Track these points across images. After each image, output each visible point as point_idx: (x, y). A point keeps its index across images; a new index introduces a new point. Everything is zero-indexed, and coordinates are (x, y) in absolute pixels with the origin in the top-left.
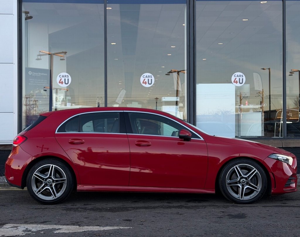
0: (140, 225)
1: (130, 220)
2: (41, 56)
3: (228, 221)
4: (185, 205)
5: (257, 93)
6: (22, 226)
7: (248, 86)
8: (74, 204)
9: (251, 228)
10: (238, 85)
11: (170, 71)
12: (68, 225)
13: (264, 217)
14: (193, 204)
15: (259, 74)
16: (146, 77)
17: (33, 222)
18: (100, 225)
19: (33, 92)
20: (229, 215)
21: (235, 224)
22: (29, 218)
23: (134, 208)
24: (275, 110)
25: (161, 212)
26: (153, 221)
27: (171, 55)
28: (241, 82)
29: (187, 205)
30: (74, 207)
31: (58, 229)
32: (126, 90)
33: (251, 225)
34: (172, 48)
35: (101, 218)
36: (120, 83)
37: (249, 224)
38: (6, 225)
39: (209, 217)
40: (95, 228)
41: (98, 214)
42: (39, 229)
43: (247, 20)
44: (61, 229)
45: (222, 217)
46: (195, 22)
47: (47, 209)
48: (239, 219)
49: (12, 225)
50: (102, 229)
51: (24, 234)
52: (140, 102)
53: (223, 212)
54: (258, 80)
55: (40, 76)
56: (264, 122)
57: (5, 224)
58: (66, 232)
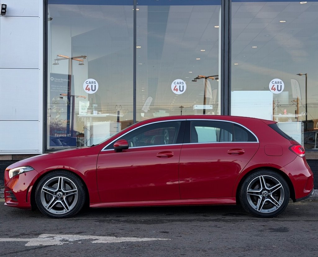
0: (179, 237)
1: (167, 232)
2: (59, 61)
3: (270, 235)
4: (223, 219)
5: (291, 101)
6: (58, 236)
7: (287, 93)
8: (106, 216)
9: (295, 241)
10: (276, 92)
11: (197, 77)
12: (104, 235)
13: (308, 231)
14: (231, 218)
15: (297, 80)
16: (177, 84)
17: (68, 233)
18: (137, 236)
19: (55, 99)
20: (270, 229)
21: (278, 237)
22: (63, 229)
23: (169, 221)
24: (312, 120)
25: (198, 225)
26: (191, 234)
27: (199, 59)
28: (279, 89)
29: (224, 219)
30: (107, 219)
31: (95, 240)
32: (152, 98)
33: (294, 238)
34: (202, 51)
35: (136, 229)
36: (143, 89)
37: (292, 238)
38: (42, 235)
39: (250, 230)
40: (134, 240)
41: (133, 226)
42: (76, 239)
43: (285, 21)
44: (99, 239)
45: (263, 231)
46: (230, 24)
47: (79, 221)
48: (282, 233)
49: (48, 235)
50: (140, 240)
51: (62, 244)
52: (167, 111)
53: (263, 226)
54: (296, 87)
55: (62, 82)
56: (304, 132)
57: (40, 234)
58: (104, 242)
